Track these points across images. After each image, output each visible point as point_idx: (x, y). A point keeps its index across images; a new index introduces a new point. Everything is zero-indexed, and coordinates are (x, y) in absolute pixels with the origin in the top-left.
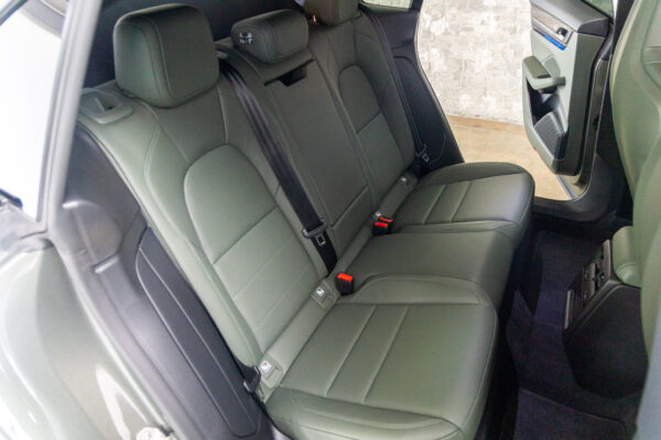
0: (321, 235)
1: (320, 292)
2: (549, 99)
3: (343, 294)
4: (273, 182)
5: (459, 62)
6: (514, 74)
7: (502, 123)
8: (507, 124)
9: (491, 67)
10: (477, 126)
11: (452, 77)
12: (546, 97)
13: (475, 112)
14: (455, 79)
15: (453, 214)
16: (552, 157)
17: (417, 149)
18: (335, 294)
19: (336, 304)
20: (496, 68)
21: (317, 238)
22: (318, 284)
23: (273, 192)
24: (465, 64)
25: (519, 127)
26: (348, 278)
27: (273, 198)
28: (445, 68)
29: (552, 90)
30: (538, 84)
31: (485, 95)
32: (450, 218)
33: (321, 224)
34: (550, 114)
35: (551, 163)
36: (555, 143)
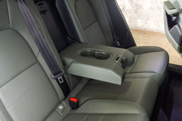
0: (61, 77)
1: (61, 107)
2: (176, 19)
3: (73, 109)
4: (36, 50)
5: (137, 5)
6: (161, 11)
7: (156, 33)
8: (158, 33)
9: (151, 8)
10: (145, 33)
11: (134, 12)
12: (174, 18)
13: (144, 27)
14: (135, 13)
15: (130, 70)
16: (177, 45)
17: (114, 40)
18: (69, 108)
19: (69, 114)
20: (153, 8)
21: (59, 79)
22: (60, 103)
23: (36, 55)
24: (140, 6)
25: (163, 34)
26: (75, 100)
27: (36, 58)
28: (131, 8)
29: (177, 15)
30: (170, 12)
31: (148, 20)
32: (128, 72)
33: (61, 72)
34: (176, 26)
35: (177, 48)
36: (178, 39)
